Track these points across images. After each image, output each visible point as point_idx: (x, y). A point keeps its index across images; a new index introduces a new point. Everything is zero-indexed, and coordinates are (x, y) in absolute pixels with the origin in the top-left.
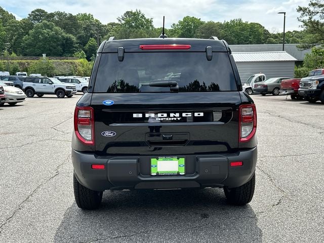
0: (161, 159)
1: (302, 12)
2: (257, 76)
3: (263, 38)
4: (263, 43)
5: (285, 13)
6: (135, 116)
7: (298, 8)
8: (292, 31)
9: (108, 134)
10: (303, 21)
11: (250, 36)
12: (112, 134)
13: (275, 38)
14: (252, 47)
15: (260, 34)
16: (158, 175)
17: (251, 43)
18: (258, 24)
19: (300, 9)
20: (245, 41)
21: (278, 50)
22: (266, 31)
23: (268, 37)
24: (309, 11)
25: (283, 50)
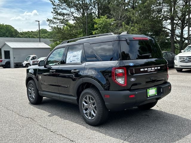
0: (150, 89)
1: (49, 22)
2: (32, 56)
3: (14, 34)
4: (15, 37)
5: (39, 21)
6: (141, 70)
7: (47, 19)
8: (30, 31)
9: (133, 79)
10: (52, 27)
11: (6, 32)
12: (134, 80)
13: (21, 35)
14: (18, 39)
15: (12, 32)
16: (150, 97)
17: (7, 37)
18: (10, 26)
19: (48, 20)
20: (3, 35)
21: (37, 42)
22: (15, 30)
23: (17, 34)
24: (53, 22)
25: (40, 42)
